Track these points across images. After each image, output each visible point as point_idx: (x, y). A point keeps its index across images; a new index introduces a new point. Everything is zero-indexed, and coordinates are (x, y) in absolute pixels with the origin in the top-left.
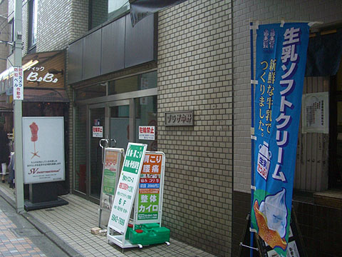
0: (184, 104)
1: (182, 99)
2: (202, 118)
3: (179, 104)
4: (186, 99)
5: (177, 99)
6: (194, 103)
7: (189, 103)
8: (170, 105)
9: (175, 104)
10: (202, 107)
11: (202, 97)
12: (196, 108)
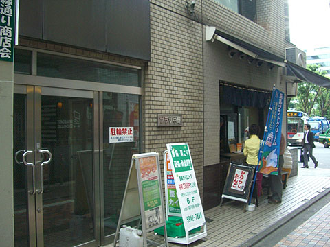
0: (174, 108)
1: (172, 104)
2: (187, 120)
3: (170, 108)
4: (176, 104)
5: (168, 104)
6: (181, 109)
7: (178, 108)
8: (161, 107)
9: (166, 108)
10: (187, 113)
11: (187, 105)
12: (183, 113)
